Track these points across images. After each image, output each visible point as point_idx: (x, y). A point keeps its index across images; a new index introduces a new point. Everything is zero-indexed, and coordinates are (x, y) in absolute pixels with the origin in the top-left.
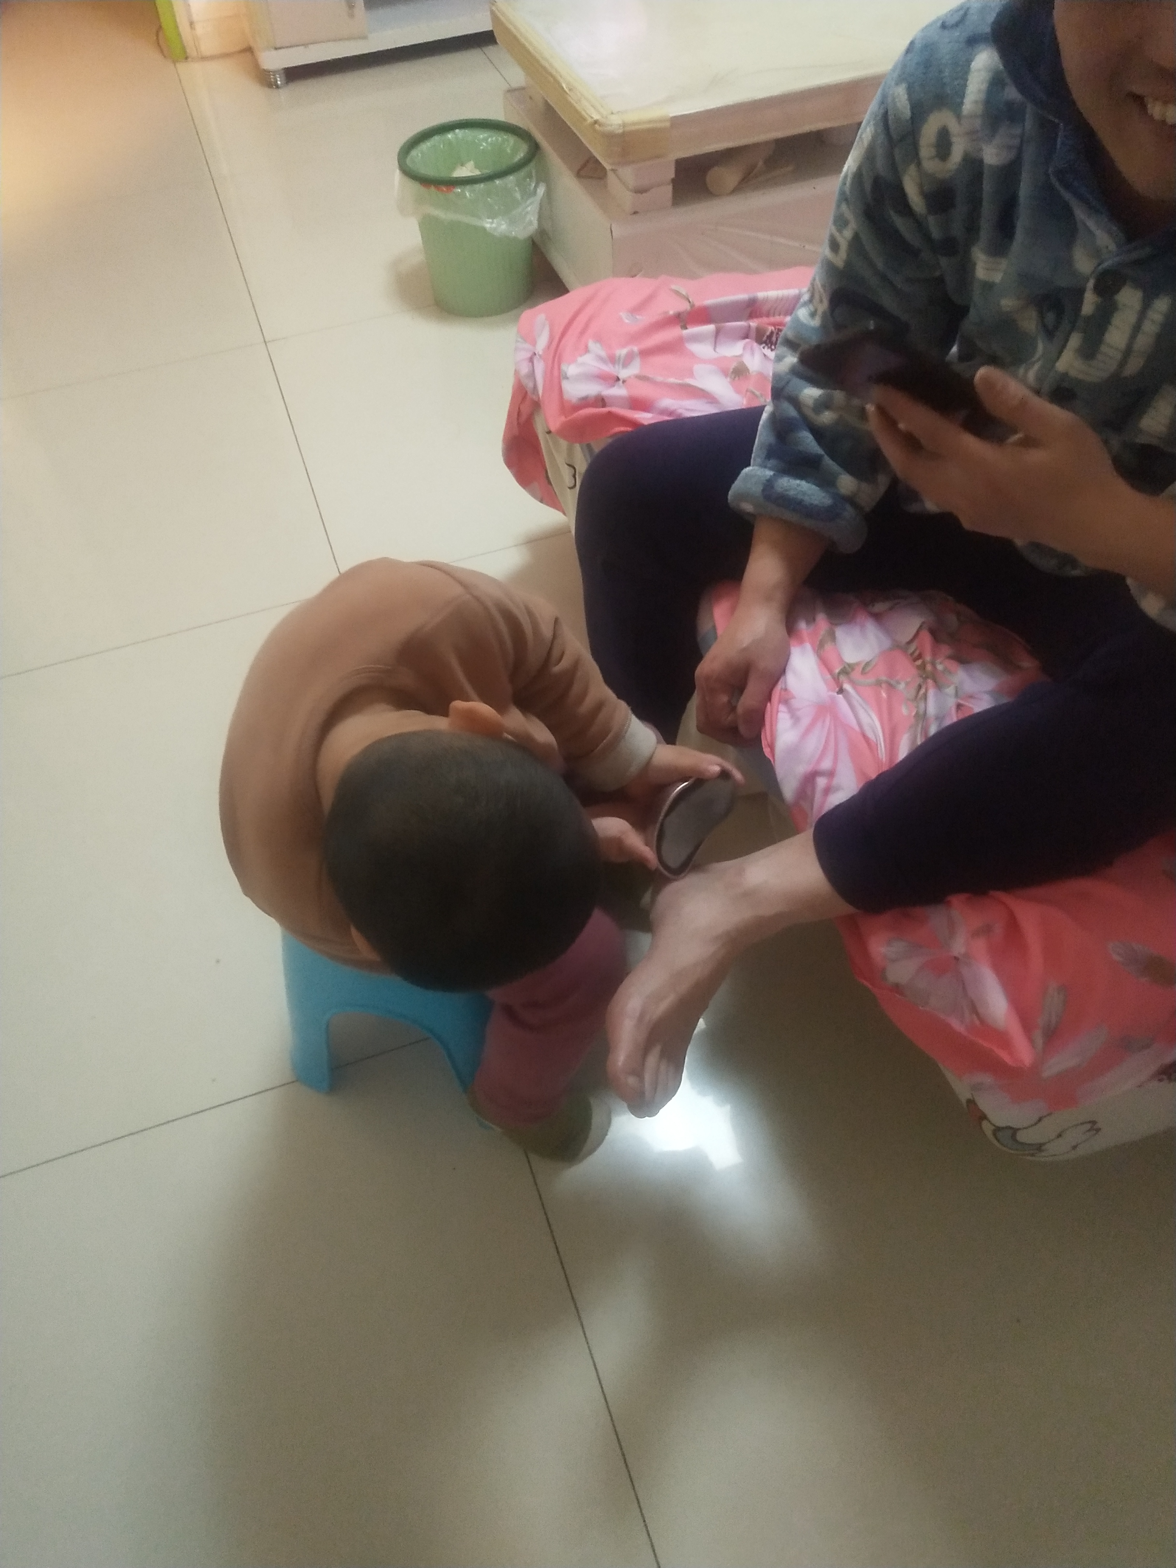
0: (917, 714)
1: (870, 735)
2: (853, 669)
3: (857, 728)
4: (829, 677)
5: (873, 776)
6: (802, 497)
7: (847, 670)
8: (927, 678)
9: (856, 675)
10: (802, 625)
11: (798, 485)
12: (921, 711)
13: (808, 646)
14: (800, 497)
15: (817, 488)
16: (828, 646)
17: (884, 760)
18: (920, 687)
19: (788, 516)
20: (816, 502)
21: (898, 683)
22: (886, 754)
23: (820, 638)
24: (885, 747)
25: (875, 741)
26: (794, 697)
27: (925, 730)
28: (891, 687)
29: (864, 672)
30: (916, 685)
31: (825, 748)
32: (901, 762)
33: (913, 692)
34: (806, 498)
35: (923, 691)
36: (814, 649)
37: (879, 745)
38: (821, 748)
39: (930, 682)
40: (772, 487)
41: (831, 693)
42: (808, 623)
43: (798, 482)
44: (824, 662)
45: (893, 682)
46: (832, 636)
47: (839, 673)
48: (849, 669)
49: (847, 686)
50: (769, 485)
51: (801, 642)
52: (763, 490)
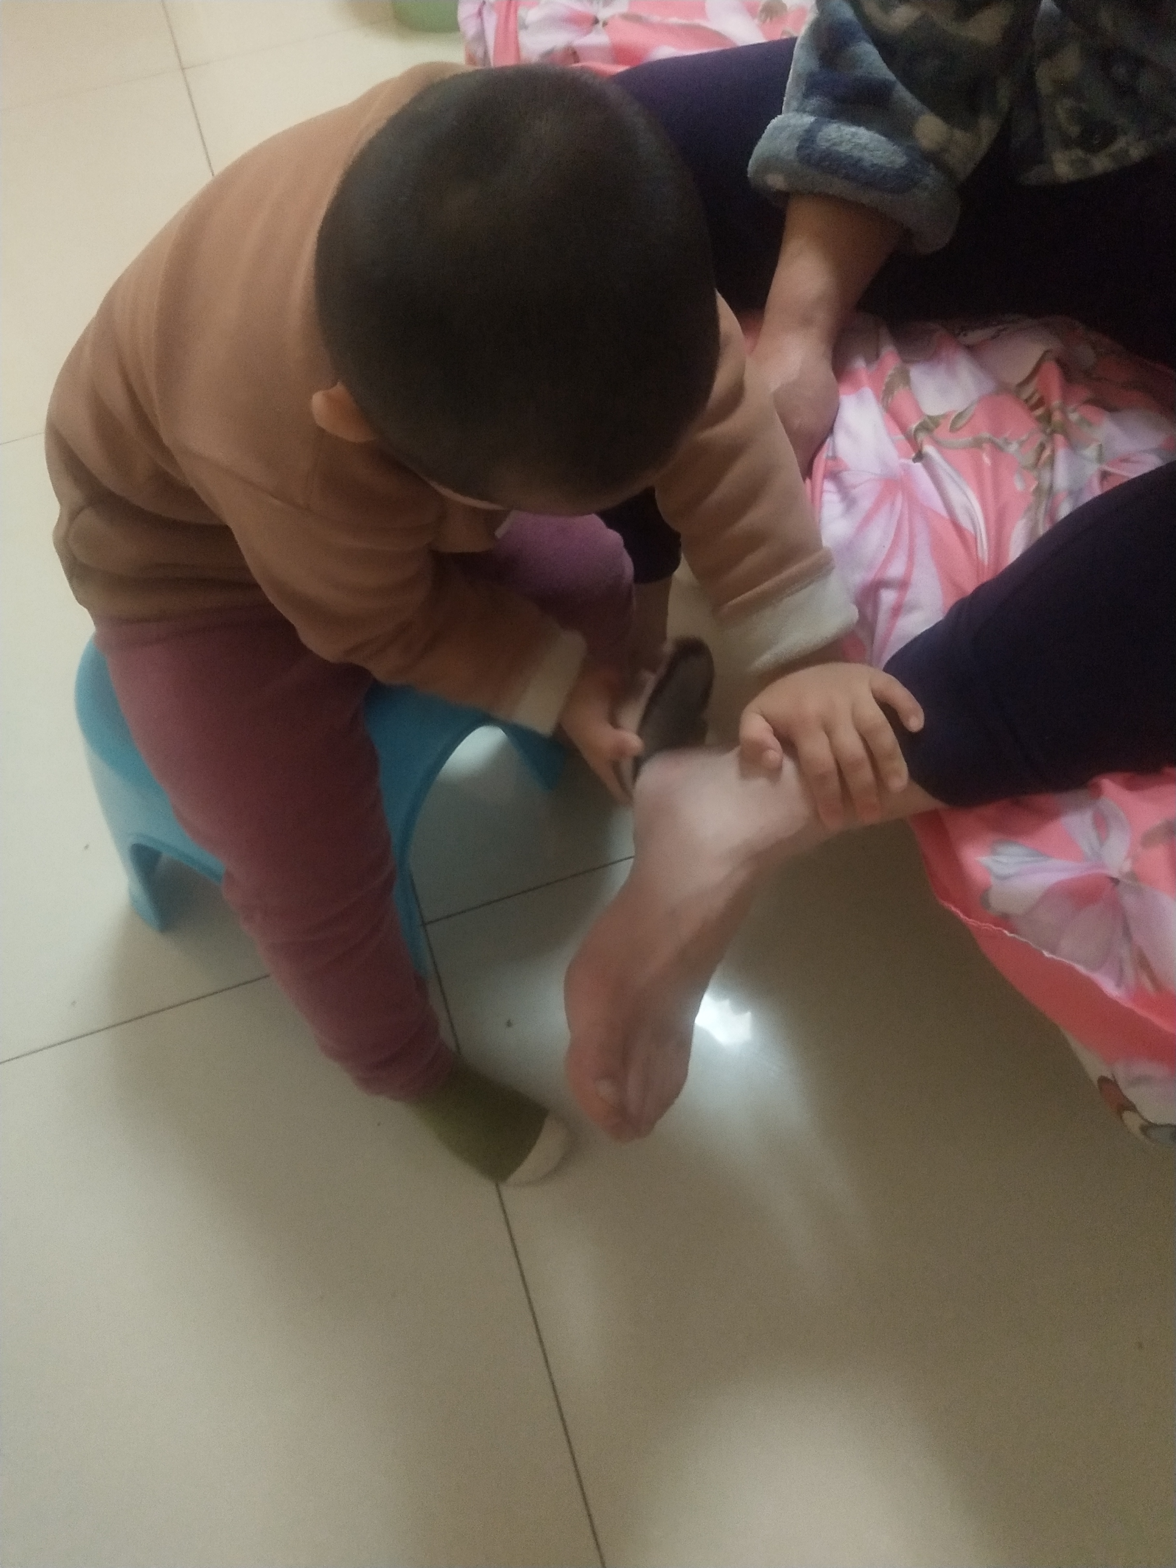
0: (1038, 489)
1: (965, 522)
2: (937, 425)
3: (943, 512)
4: (901, 437)
5: (970, 587)
6: (860, 154)
7: (929, 425)
8: (1053, 432)
9: (942, 433)
10: (859, 364)
11: (854, 135)
12: (1046, 485)
13: (868, 393)
14: (856, 153)
15: (883, 138)
16: (900, 392)
17: (986, 563)
18: (1042, 447)
19: (838, 186)
20: (881, 162)
21: (1007, 442)
22: (989, 551)
23: (887, 380)
24: (989, 540)
25: (973, 532)
26: (846, 469)
27: (1051, 512)
28: (997, 449)
29: (953, 429)
30: (1036, 445)
31: (895, 543)
32: (1012, 564)
33: (1029, 457)
34: (866, 155)
35: (1047, 453)
36: (877, 396)
37: (979, 541)
38: (888, 544)
39: (1059, 438)
40: (813, 142)
41: (904, 461)
42: (869, 362)
43: (853, 129)
44: (893, 415)
45: (1000, 441)
46: (906, 379)
47: (917, 430)
48: (931, 425)
49: (929, 449)
50: (808, 138)
51: (857, 387)
52: (799, 148)
